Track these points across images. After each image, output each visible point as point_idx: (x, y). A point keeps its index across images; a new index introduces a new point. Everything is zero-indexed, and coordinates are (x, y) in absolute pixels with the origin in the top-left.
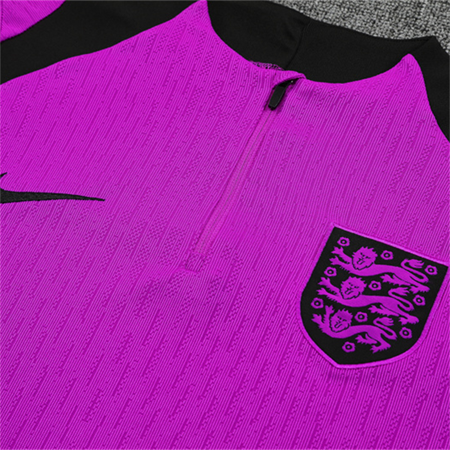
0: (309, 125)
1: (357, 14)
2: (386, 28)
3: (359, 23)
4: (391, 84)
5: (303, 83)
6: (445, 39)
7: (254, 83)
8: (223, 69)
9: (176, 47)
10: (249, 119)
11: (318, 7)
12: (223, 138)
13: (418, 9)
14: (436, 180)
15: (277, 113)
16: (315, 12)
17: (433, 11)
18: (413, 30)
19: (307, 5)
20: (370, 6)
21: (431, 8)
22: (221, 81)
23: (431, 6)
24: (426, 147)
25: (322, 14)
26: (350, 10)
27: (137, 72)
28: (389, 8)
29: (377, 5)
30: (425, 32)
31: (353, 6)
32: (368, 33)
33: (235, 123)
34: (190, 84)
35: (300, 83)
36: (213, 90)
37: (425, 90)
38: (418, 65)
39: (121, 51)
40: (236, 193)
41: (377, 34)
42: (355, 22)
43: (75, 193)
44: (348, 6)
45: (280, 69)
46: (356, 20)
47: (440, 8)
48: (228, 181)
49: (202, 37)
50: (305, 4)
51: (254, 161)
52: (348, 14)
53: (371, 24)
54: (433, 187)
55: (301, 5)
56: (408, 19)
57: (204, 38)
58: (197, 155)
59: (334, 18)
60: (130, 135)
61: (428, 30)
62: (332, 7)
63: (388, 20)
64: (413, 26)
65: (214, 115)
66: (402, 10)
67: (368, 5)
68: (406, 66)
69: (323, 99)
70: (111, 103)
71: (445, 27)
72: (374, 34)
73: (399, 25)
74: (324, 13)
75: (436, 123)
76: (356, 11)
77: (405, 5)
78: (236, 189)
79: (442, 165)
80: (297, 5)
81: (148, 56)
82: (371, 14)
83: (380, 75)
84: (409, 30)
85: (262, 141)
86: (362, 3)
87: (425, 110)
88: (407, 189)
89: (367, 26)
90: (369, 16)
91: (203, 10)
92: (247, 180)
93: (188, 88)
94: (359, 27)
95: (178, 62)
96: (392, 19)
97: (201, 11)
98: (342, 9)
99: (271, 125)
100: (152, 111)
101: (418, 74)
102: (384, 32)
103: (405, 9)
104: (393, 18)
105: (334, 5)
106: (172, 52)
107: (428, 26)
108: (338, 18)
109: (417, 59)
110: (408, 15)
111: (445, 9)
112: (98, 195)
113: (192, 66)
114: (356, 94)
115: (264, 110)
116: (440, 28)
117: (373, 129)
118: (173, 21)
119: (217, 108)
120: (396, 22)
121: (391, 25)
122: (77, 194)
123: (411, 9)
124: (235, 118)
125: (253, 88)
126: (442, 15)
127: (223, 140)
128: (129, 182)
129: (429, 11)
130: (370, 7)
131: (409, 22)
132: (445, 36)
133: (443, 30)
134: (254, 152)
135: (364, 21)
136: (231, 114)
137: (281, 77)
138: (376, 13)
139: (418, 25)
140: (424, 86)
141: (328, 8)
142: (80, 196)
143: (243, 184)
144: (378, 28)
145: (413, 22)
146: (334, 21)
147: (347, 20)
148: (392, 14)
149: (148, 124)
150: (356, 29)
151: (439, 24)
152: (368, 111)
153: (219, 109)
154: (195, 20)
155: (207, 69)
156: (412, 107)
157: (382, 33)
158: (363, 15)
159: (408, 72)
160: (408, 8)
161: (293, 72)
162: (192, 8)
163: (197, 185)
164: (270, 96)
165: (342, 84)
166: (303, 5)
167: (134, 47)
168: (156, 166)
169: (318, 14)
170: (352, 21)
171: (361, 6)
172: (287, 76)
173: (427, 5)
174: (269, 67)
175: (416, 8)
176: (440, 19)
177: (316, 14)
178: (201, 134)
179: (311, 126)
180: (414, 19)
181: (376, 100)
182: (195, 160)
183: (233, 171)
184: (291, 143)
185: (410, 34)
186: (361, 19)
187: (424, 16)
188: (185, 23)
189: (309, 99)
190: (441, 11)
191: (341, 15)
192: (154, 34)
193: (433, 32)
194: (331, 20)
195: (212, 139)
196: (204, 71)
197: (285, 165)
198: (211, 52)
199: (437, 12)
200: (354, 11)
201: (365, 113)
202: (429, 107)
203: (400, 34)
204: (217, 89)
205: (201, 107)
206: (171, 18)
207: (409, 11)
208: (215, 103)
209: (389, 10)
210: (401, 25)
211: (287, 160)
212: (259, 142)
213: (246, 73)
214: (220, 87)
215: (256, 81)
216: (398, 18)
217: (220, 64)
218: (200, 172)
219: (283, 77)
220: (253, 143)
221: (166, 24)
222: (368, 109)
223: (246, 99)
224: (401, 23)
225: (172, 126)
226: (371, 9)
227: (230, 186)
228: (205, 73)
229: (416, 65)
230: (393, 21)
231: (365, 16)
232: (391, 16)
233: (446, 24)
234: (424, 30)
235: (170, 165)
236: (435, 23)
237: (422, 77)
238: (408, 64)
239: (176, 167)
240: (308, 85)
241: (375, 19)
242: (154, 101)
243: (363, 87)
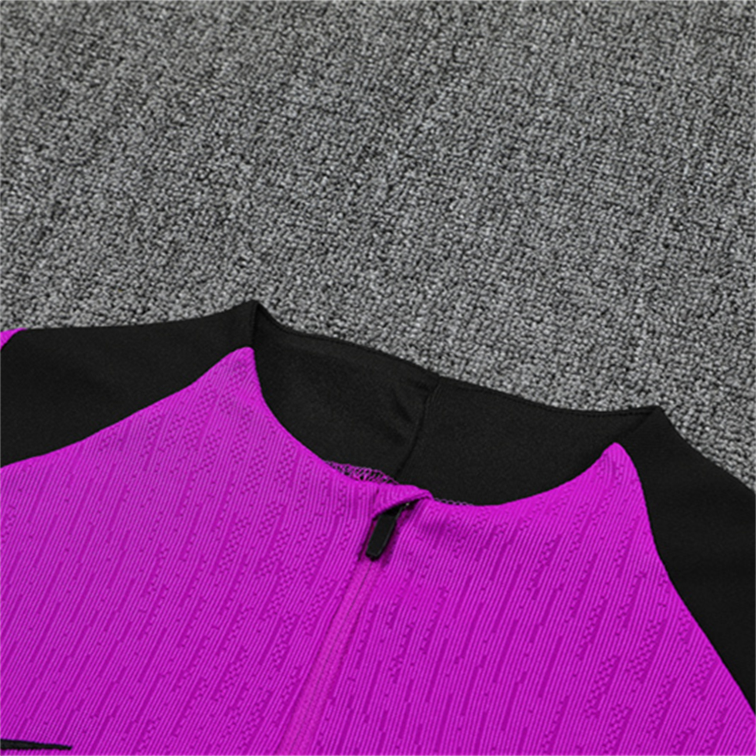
0: (439, 588)
1: (523, 363)
2: (575, 388)
3: (526, 379)
4: (586, 504)
5: (427, 508)
6: (679, 407)
7: (340, 509)
8: (283, 482)
9: (199, 439)
10: (332, 580)
11: (453, 351)
12: (285, 618)
13: (631, 351)
14: (671, 690)
15: (383, 566)
16: (447, 360)
17: (657, 353)
18: (622, 391)
19: (434, 347)
20: (546, 345)
21: (652, 347)
22: (281, 505)
23: (653, 343)
24: (649, 625)
25: (459, 364)
26: (510, 354)
27: (128, 488)
28: (578, 350)
29: (557, 344)
30: (643, 394)
31: (515, 347)
32: (541, 400)
33: (307, 588)
34: (225, 510)
35: (423, 509)
36: (267, 523)
37: (645, 513)
38: (632, 465)
39: (101, 450)
40: (310, 727)
41: (559, 401)
42: (519, 378)
43: (18, 735)
44: (506, 347)
45: (386, 478)
46: (520, 373)
47: (669, 347)
48: (295, 704)
49: (246, 420)
50: (430, 345)
51: (342, 663)
52: (506, 363)
53: (548, 382)
54: (665, 703)
55: (422, 346)
56: (613, 368)
57: (249, 420)
58: (239, 653)
59: (482, 370)
60: (117, 614)
61: (649, 391)
62: (478, 349)
63: (578, 373)
64: (622, 384)
65: (270, 572)
66: (602, 353)
67: (542, 343)
68: (611, 467)
69: (465, 538)
70: (83, 552)
71: (679, 383)
72: (552, 401)
73: (596, 381)
74: (464, 362)
75: (667, 578)
76: (520, 355)
77: (607, 341)
78: (309, 721)
79: (680, 659)
80: (416, 348)
81: (149, 459)
82: (547, 362)
83: (565, 485)
84: (615, 390)
85: (356, 623)
86: (530, 339)
87: (647, 553)
88: (618, 709)
89: (541, 385)
90: (544, 366)
91: (246, 367)
92: (329, 701)
93: (222, 519)
94: (526, 387)
95: (201, 468)
96: (585, 371)
97: (243, 368)
98: (496, 352)
99: (371, 590)
100: (157, 565)
101: (632, 482)
102: (571, 396)
103: (607, 351)
104: (587, 368)
105: (481, 345)
106: (192, 449)
107: (650, 382)
108: (489, 371)
109: (629, 453)
110: (613, 361)
111: (679, 349)
112: (59, 739)
113: (229, 476)
114: (522, 526)
115: (359, 559)
116: (671, 386)
117: (555, 591)
118: (194, 389)
119: (274, 558)
120: (591, 376)
121: (582, 382)
122: (21, 738)
123: (618, 349)
124: (307, 578)
125: (337, 518)
126: (672, 360)
127: (285, 621)
128: (115, 711)
129: (650, 352)
130: (546, 348)
131: (616, 375)
132: (679, 401)
133: (675, 389)
134: (342, 647)
135: (535, 376)
136: (300, 571)
137: (388, 498)
138: (556, 359)
139: (630, 381)
140: (644, 506)
141: (471, 352)
142: (25, 742)
143: (323, 710)
144: (560, 389)
145: (622, 376)
146: (482, 376)
147: (504, 375)
148: (585, 361)
149: (149, 593)
150: (522, 391)
151: (668, 377)
152: (545, 559)
153: (277, 559)
154: (231, 385)
155: (254, 482)
156: (623, 547)
157: (567, 398)
158: (532, 363)
159: (614, 478)
160: (613, 348)
161: (410, 487)
162: (226, 363)
163: (239, 714)
164: (369, 534)
165: (497, 507)
166: (426, 346)
167: (123, 440)
168: (164, 676)
169: (453, 363)
170: (514, 375)
171: (530, 346)
172: (398, 496)
173: (646, 342)
174: (365, 477)
175: (627, 349)
176: (669, 369)
177: (449, 364)
178: (247, 610)
179: (443, 590)
180: (624, 370)
181: (559, 537)
182: (235, 663)
183: (304, 684)
184: (407, 626)
185: (616, 398)
186: (529, 372)
187: (641, 362)
188: (214, 391)
189: (438, 538)
190: (671, 353)
191: (494, 365)
192: (159, 416)
193: (658, 393)
194: (476, 375)
195: (264, 620)
196: (249, 485)
197: (399, 670)
198: (261, 447)
199: (664, 355)
200: (517, 355)
201: (539, 562)
202: (654, 547)
203: (599, 399)
204: (272, 520)
205: (245, 556)
206: (190, 383)
207: (615, 355)
208: (271, 548)
209: (579, 354)
210: (601, 383)
211: (401, 660)
212: (351, 626)
213: (326, 491)
214: (278, 517)
215: (342, 505)
216: (596, 369)
217: (278, 471)
218: (244, 688)
219: (391, 498)
220: (339, 627)
221: (182, 395)
222: (545, 553)
223: (325, 540)
224: (600, 377)
225: (193, 596)
226: (547, 351)
227: (299, 712)
228: (252, 490)
229: (629, 466)
230: (586, 374)
231: (535, 365)
232: (583, 365)
233: (679, 377)
234: (642, 390)
235: (191, 675)
236: (661, 377)
237: (640, 489)
238: (614, 464)
239: (201, 679)
240: (436, 513)
241: (554, 371)
242: (161, 545)
243: (535, 512)
